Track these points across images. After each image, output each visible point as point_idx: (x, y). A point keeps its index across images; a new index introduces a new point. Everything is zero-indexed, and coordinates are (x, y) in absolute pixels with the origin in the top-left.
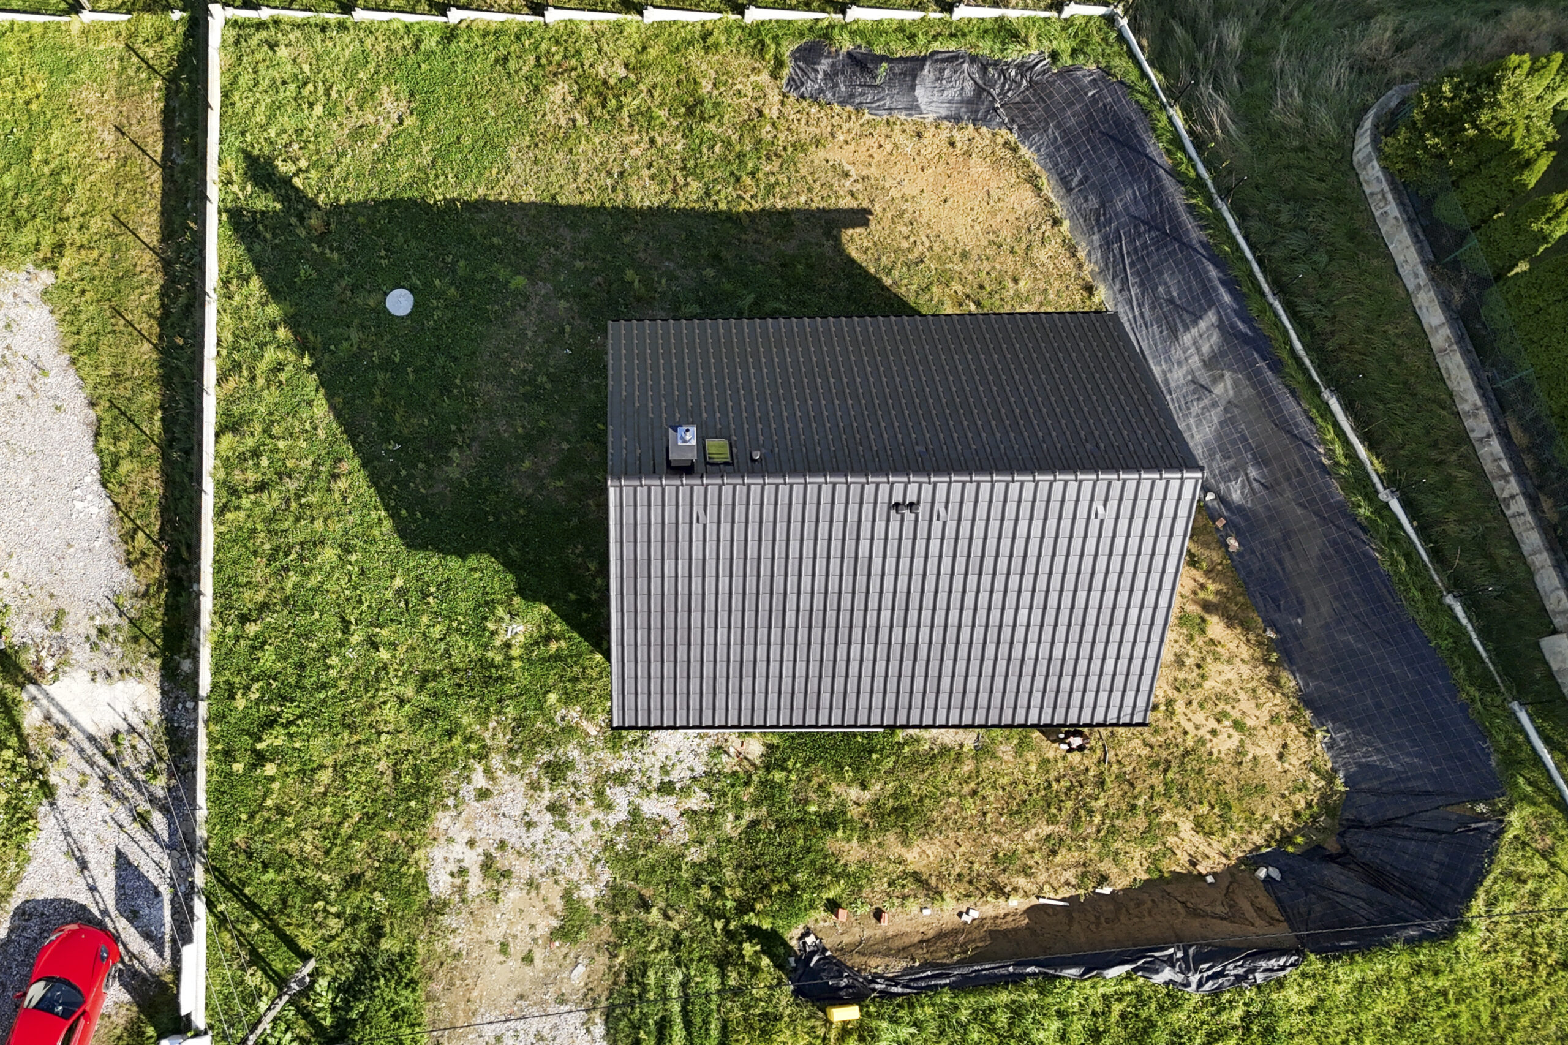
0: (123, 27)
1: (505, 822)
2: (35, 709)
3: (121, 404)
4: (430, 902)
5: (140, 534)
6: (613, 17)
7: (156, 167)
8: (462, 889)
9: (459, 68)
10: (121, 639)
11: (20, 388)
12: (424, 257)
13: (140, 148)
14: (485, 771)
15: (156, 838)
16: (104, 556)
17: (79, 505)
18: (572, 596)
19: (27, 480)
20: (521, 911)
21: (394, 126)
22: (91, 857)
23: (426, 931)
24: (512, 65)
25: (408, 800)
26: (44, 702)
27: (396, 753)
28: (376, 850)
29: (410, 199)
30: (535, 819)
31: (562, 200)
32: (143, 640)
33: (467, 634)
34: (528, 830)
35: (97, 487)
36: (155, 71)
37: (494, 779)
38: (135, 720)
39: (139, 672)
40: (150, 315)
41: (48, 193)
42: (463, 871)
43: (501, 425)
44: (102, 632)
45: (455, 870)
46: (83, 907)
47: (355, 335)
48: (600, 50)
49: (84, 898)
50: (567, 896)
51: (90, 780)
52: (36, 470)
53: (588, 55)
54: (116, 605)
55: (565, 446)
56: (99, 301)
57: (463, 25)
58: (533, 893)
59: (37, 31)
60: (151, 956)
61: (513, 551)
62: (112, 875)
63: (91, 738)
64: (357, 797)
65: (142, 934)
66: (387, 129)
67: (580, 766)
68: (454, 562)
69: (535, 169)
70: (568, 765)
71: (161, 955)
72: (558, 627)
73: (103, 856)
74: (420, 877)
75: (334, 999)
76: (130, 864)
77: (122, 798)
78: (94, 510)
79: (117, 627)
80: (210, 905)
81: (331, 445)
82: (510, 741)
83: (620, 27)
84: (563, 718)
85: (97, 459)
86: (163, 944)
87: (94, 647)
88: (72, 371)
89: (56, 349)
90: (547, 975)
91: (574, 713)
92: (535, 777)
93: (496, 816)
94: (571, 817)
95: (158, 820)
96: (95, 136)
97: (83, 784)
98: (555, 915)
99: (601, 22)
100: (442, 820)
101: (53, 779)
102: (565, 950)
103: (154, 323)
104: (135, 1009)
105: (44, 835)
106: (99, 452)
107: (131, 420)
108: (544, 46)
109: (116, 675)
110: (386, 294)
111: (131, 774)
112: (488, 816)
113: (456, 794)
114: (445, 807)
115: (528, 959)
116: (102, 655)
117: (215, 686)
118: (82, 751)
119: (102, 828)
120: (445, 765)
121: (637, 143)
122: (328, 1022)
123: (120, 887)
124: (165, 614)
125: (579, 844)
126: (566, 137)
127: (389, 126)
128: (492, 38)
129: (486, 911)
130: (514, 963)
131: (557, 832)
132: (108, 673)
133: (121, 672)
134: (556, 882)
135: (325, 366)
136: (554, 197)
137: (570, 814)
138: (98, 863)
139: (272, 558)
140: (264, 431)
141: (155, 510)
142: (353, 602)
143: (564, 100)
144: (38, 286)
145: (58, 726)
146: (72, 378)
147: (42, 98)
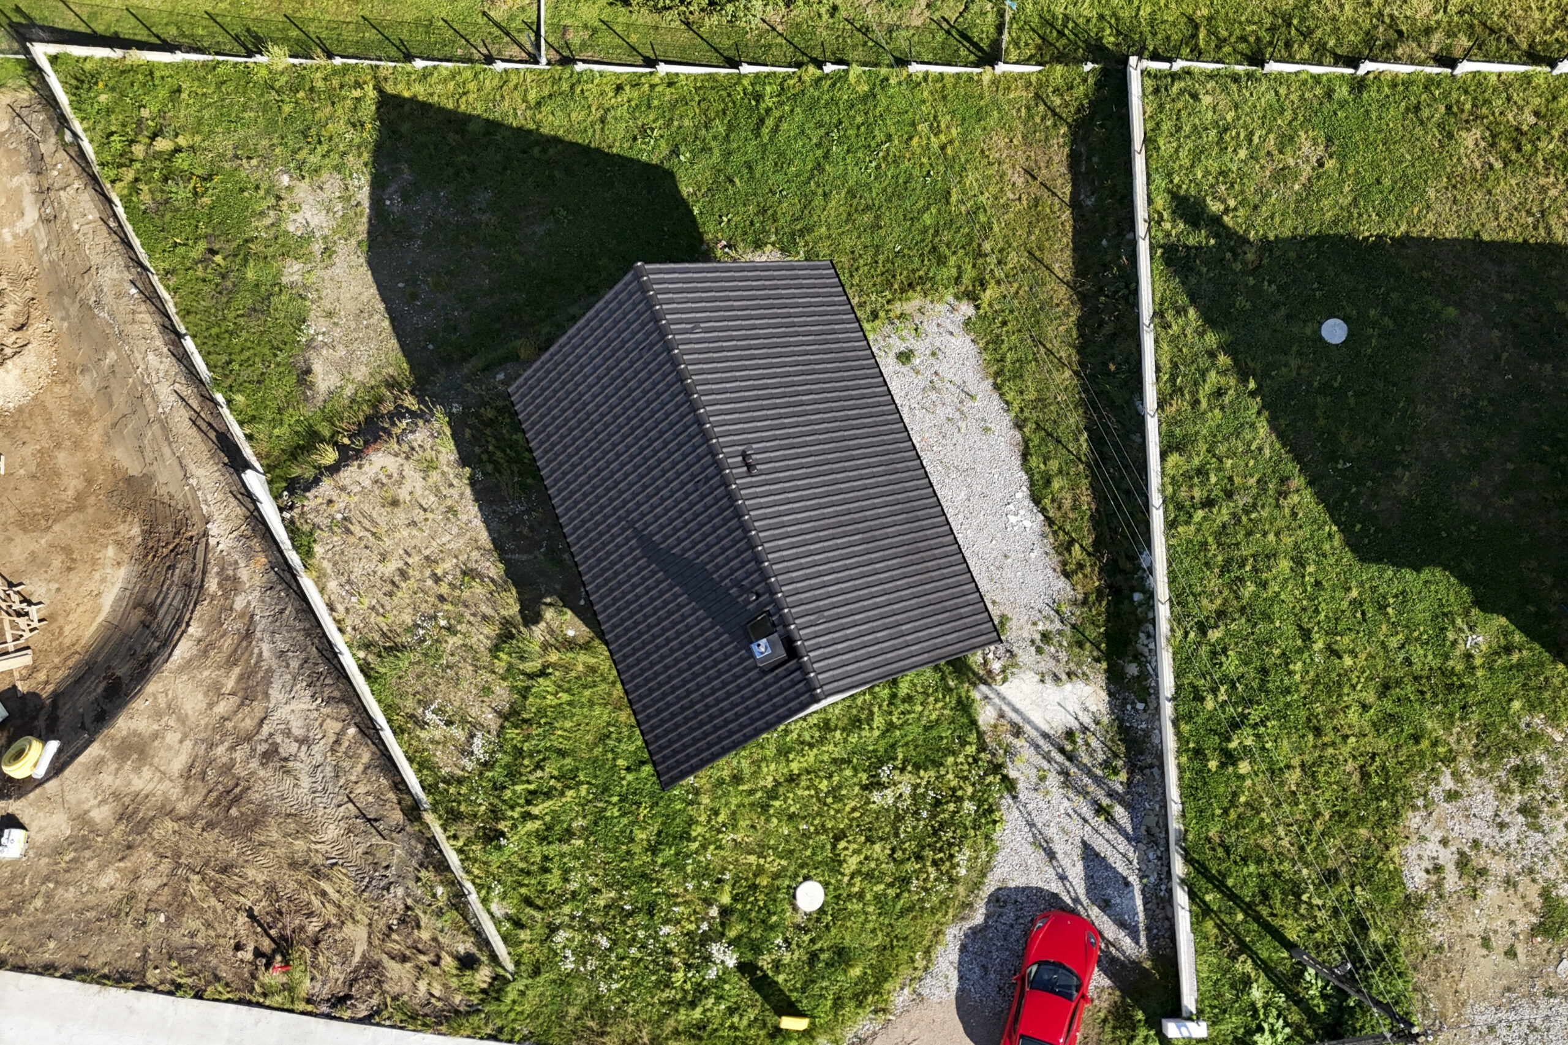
0: (1033, 79)
1: (1477, 822)
2: (989, 708)
3: (1049, 427)
4: (1407, 897)
5: (1077, 546)
6: (1521, 69)
7: (1065, 208)
8: (1438, 885)
9: (1374, 115)
10: (1065, 644)
11: (950, 411)
12: (1355, 289)
13: (1049, 189)
14: (1453, 774)
15: (1121, 831)
16: (1040, 567)
17: (1013, 519)
18: (1532, 609)
19: (963, 495)
20: (1500, 907)
21: (1313, 169)
22: (1059, 848)
23: (1407, 924)
24: (1425, 113)
25: (1378, 799)
26: (997, 700)
27: (1361, 755)
28: (1350, 847)
29: (1336, 235)
30: (1507, 820)
31: (1486, 237)
32: (1088, 645)
33: (1427, 643)
34: (1501, 831)
35: (1028, 503)
36: (1061, 118)
37: (1463, 782)
38: (1086, 720)
39: (1084, 674)
40: (1069, 345)
41: (967, 230)
42: (1438, 869)
43: (1444, 447)
44: (1045, 636)
45: (1430, 867)
46: (1055, 896)
47: (1294, 363)
48: (1509, 99)
49: (1055, 887)
50: (1545, 894)
51: (1049, 775)
52: (969, 486)
53: (1498, 103)
54: (1057, 612)
55: (1510, 466)
56: (1019, 331)
57: (1371, 76)
58: (1511, 891)
59: (949, 82)
60: (1127, 942)
61: (1469, 566)
62: (1080, 865)
63: (1045, 736)
64: (1327, 795)
65: (1115, 921)
66: (1306, 171)
67: (1548, 770)
68: (1409, 574)
69: (1455, 208)
70: (1537, 769)
71: (1137, 943)
72: (1518, 637)
73: (1069, 847)
74: (1396, 874)
75: (1324, 988)
76: (1097, 855)
77: (1083, 792)
78: (1028, 524)
79: (1060, 632)
80: (1192, 896)
81: (1276, 464)
82: (1475, 746)
83: (1527, 78)
84: (1528, 725)
85: (1025, 477)
86: (1138, 931)
87: (1039, 651)
88: (996, 395)
89: (979, 376)
90: (1533, 968)
91: (1538, 720)
92: (1504, 780)
93: (1468, 816)
94: (1544, 820)
95: (1120, 812)
96: (1006, 178)
97: (1042, 779)
98: (1534, 912)
99: (1508, 74)
100: (1413, 820)
101: (1013, 774)
102: (1547, 945)
103: (1073, 352)
104: (1118, 993)
105: (1009, 826)
106: (1028, 471)
107: (1059, 441)
108: (1454, 95)
109: (1064, 677)
110: (1320, 324)
111: (1090, 771)
112: (1459, 816)
113: (1425, 795)
114: (1415, 808)
115: (1511, 953)
116: (1048, 659)
117: (1179, 688)
118: (1037, 747)
119: (1065, 821)
120: (1411, 768)
121: (1554, 185)
122: (1322, 1009)
123: (1089, 878)
124: (1108, 620)
125: (1554, 845)
126: (1484, 178)
127: (1309, 169)
128: (1401, 88)
129: (1464, 907)
130: (1497, 957)
131: (1530, 833)
132: (1055, 675)
133: (1069, 674)
134: (1534, 881)
135: (1266, 390)
136: (1477, 234)
137: (1543, 816)
138: (1065, 853)
139: (1225, 568)
140: (1208, 451)
141: (1086, 525)
142: (1310, 612)
143: (1477, 145)
144: (959, 317)
145: (1013, 724)
146: (996, 403)
147: (957, 143)
